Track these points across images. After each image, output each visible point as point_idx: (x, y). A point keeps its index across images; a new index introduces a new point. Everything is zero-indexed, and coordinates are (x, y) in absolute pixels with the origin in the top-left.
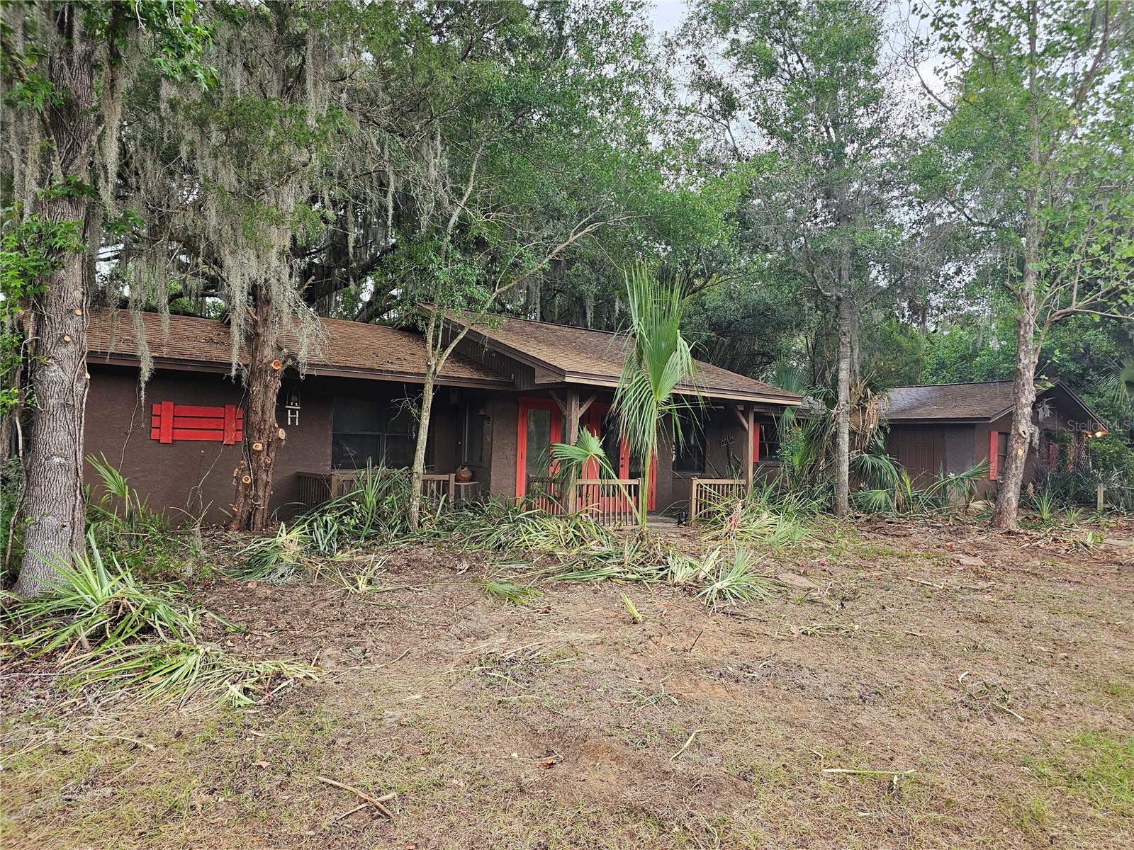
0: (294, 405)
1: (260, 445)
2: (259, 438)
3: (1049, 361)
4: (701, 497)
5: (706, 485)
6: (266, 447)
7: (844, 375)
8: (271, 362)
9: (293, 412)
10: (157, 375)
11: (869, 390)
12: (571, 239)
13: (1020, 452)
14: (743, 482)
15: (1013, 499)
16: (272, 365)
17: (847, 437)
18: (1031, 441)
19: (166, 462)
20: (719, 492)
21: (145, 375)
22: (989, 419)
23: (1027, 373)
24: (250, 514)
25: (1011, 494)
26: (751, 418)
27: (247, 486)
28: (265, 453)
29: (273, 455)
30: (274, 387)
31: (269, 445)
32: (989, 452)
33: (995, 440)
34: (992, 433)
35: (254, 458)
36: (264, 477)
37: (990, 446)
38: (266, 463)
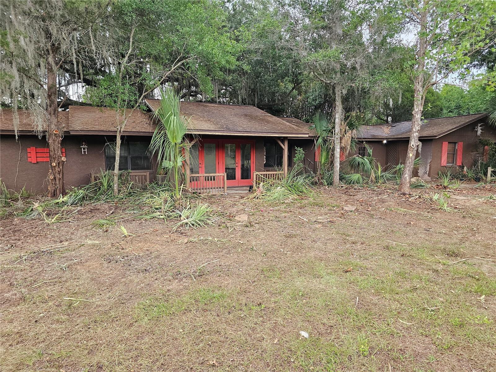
0: (84, 146)
1: (55, 164)
2: (54, 161)
3: (426, 109)
4: (259, 181)
5: (262, 175)
6: (57, 164)
7: (337, 120)
8: (54, 131)
9: (84, 149)
10: (20, 137)
11: (347, 127)
12: (173, 69)
13: (411, 155)
14: (283, 172)
15: (408, 178)
16: (54, 132)
17: (338, 150)
18: (417, 150)
19: (35, 170)
20: (266, 177)
21: (17, 137)
22: (436, 136)
23: (417, 116)
24: (55, 190)
25: (406, 175)
26: (286, 143)
27: (52, 180)
28: (57, 167)
29: (61, 167)
30: (57, 140)
31: (59, 164)
32: (441, 152)
33: (446, 146)
34: (444, 143)
35: (53, 168)
36: (58, 176)
37: (442, 149)
38: (58, 171)
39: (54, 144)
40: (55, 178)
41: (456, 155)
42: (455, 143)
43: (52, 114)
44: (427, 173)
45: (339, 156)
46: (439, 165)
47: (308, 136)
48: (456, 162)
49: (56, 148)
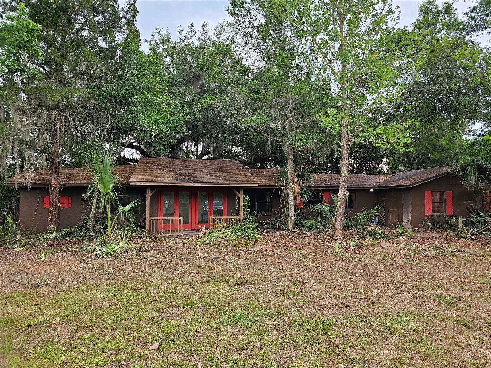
0: (84, 195)
1: (53, 208)
2: (52, 206)
9: (84, 197)
16: (53, 184)
26: (242, 192)
27: (50, 220)
28: (54, 211)
29: (57, 211)
30: (56, 191)
31: (55, 208)
32: (424, 201)
33: (428, 195)
34: (426, 192)
35: (51, 212)
36: (54, 218)
37: (425, 198)
38: (55, 214)
39: (54, 193)
40: (52, 219)
41: (445, 204)
42: (443, 192)
43: (53, 172)
44: (410, 221)
45: (292, 203)
46: (423, 214)
47: (257, 186)
48: (445, 212)
49: (54, 197)
